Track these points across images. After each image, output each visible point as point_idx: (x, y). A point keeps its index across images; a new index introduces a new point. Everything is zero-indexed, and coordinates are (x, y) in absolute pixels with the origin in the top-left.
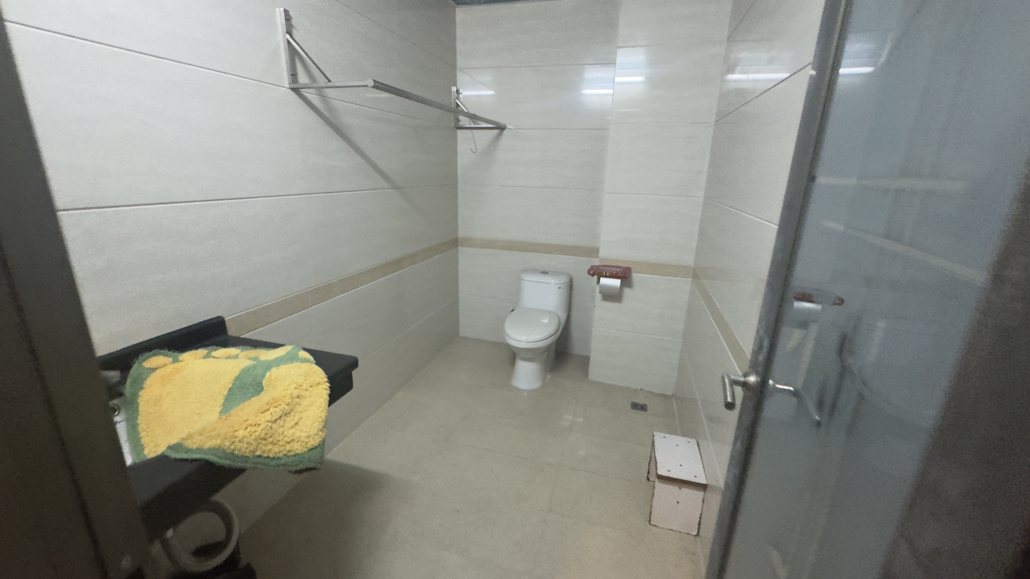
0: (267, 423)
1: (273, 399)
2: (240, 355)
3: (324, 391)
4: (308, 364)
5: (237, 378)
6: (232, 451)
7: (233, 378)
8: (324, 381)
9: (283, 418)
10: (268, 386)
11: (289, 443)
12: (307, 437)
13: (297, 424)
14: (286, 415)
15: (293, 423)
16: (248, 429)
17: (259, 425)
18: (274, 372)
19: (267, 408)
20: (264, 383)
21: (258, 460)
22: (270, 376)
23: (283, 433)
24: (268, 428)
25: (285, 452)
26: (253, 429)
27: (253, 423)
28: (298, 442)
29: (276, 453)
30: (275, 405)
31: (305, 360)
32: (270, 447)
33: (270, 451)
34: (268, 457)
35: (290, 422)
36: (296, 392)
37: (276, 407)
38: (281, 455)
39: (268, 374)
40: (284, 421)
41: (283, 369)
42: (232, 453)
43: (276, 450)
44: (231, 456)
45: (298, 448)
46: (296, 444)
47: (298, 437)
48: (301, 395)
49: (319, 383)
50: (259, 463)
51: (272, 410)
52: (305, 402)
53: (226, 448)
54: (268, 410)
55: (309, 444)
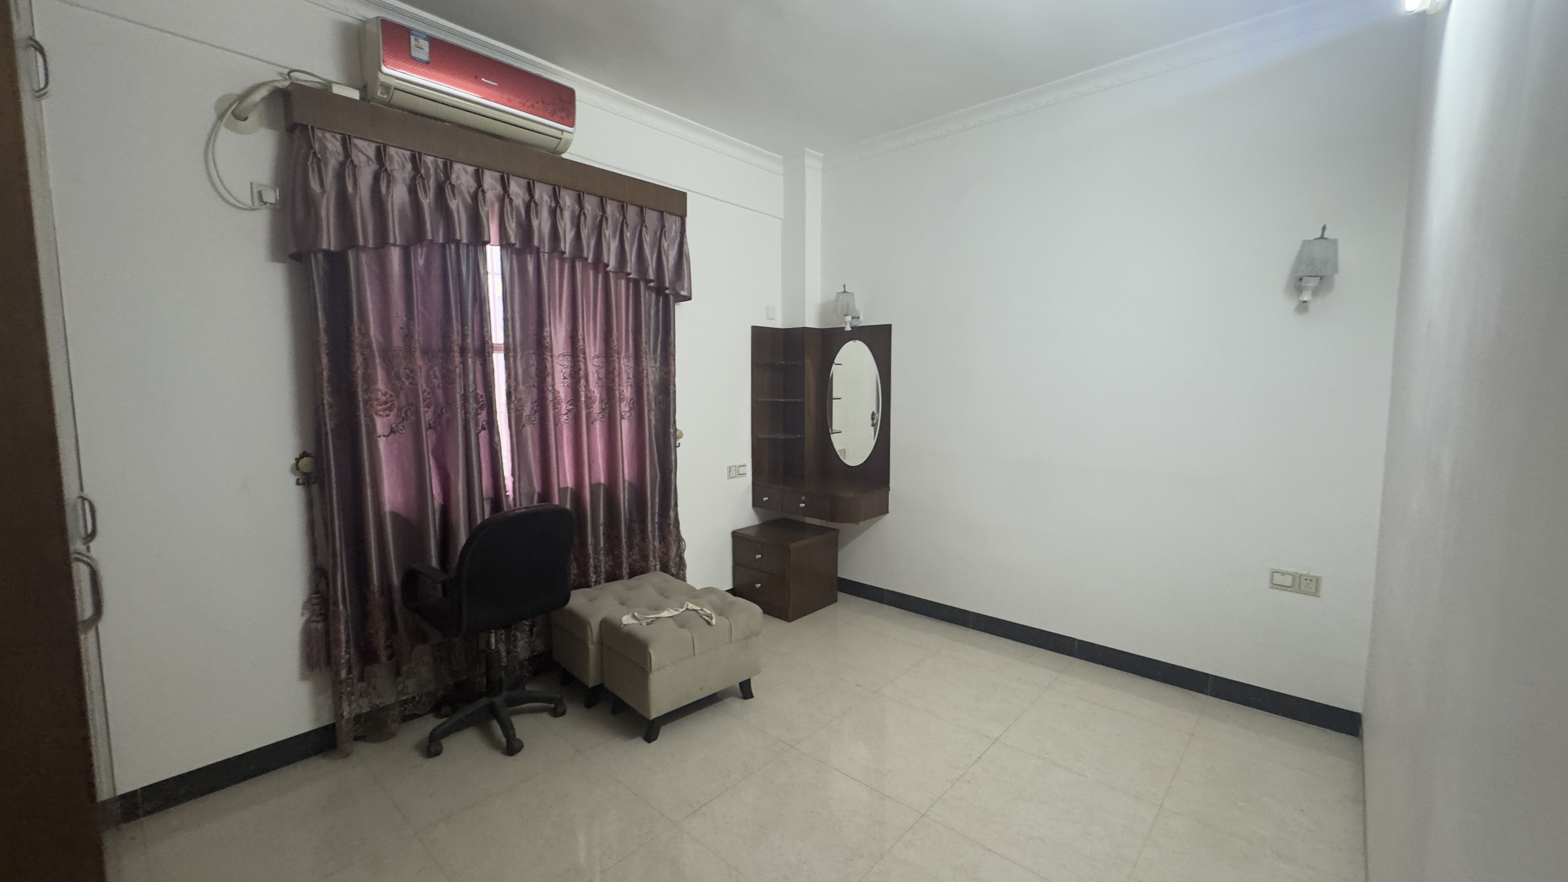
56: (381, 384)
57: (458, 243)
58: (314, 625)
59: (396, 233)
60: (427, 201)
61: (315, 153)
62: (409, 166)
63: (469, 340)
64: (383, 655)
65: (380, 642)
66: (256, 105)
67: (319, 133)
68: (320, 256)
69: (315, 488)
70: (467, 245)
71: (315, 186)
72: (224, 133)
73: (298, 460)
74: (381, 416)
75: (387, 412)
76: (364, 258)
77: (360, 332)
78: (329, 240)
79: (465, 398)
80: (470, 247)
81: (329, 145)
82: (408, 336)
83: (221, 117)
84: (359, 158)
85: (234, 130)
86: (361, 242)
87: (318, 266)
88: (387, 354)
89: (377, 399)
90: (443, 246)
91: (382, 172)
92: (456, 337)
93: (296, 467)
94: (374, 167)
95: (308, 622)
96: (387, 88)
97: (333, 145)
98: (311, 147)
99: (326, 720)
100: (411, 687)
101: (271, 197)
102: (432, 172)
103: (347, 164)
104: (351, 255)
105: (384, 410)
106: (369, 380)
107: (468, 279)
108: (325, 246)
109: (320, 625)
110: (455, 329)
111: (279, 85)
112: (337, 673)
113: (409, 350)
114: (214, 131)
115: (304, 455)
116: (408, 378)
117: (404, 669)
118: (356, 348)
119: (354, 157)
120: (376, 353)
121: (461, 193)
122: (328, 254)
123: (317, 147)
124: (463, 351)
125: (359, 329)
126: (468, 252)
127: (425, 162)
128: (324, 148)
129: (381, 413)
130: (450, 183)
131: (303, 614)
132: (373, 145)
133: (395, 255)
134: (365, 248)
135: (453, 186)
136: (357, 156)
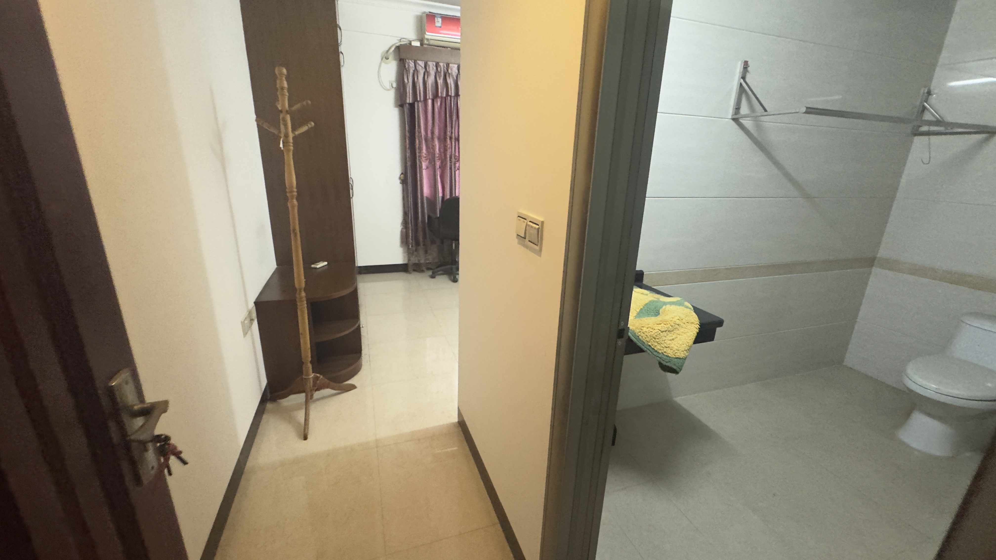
0: (658, 330)
1: (665, 320)
2: (649, 295)
3: (695, 329)
4: (689, 310)
5: (646, 304)
6: (638, 335)
7: (644, 304)
8: (696, 323)
9: (667, 332)
10: (662, 313)
11: (666, 347)
12: (677, 350)
13: (673, 339)
14: (669, 331)
15: (672, 338)
16: (649, 329)
17: (654, 329)
18: (668, 307)
19: (661, 323)
20: (661, 311)
21: (648, 347)
22: (665, 308)
23: (665, 341)
24: (658, 333)
25: (662, 351)
26: (651, 330)
27: (652, 327)
28: (671, 350)
29: (658, 349)
30: (665, 323)
31: (687, 307)
32: (656, 344)
33: (656, 346)
34: (654, 349)
35: (670, 336)
36: (678, 322)
37: (665, 324)
38: (660, 352)
39: (664, 307)
40: (668, 335)
41: (673, 307)
42: (638, 336)
43: (659, 348)
44: (638, 338)
45: (670, 353)
46: (670, 350)
47: (672, 347)
48: (680, 325)
49: (693, 323)
50: (648, 349)
51: (662, 325)
52: (682, 330)
53: (636, 332)
54: (660, 324)
55: (677, 354)
56: (424, 151)
57: (451, 96)
58: (403, 230)
59: (430, 95)
60: (440, 82)
61: (406, 69)
62: (435, 68)
63: (453, 135)
64: (422, 244)
65: (421, 239)
66: (391, 53)
67: (407, 61)
68: (407, 105)
69: (405, 185)
70: (454, 97)
71: (406, 80)
72: (383, 64)
73: (400, 175)
74: (424, 162)
75: (426, 161)
76: (420, 104)
77: (418, 132)
78: (409, 100)
79: (451, 158)
80: (455, 97)
81: (410, 65)
82: (433, 133)
83: (382, 59)
84: (419, 68)
85: (386, 63)
86: (419, 99)
87: (407, 107)
88: (426, 140)
89: (423, 156)
90: (445, 98)
91: (426, 73)
92: (449, 134)
93: (400, 178)
94: (424, 70)
95: (402, 229)
96: (428, 40)
97: (412, 64)
98: (405, 66)
99: (406, 262)
100: (430, 259)
101: (395, 85)
102: (442, 69)
103: (416, 71)
104: (416, 103)
105: (425, 160)
106: (420, 149)
107: (454, 110)
108: (408, 102)
109: (405, 230)
110: (448, 130)
111: (397, 45)
112: (409, 246)
113: (433, 138)
114: (381, 64)
115: (402, 174)
116: (432, 148)
117: (429, 252)
118: (416, 137)
119: (417, 68)
120: (423, 139)
121: (452, 76)
122: (410, 104)
123: (407, 66)
124: (451, 138)
125: (418, 130)
126: (454, 99)
127: (440, 65)
128: (409, 66)
129: (424, 161)
130: (448, 73)
131: (401, 226)
132: (423, 62)
133: (430, 102)
134: (420, 101)
135: (449, 74)
136: (419, 67)
